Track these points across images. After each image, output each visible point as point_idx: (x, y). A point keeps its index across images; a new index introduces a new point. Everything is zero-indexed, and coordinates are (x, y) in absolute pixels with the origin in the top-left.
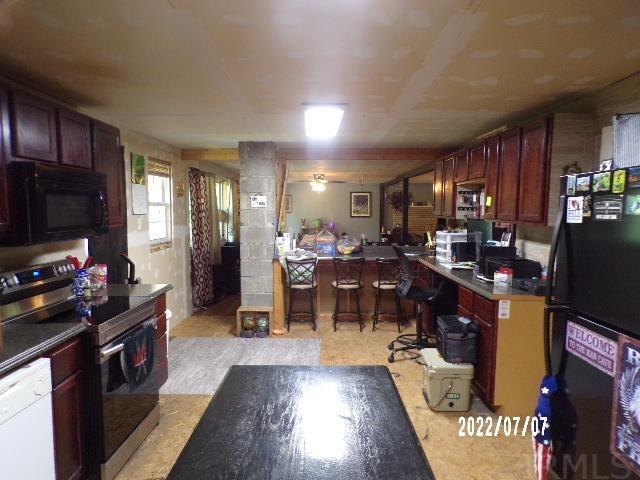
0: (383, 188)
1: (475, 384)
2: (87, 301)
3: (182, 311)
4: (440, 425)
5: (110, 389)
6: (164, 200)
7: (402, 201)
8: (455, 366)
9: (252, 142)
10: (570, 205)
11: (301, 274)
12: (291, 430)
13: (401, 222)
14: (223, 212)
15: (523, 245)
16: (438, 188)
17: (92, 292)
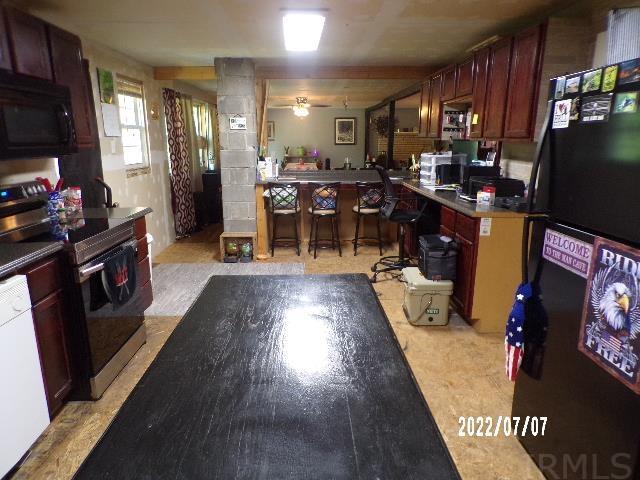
0: (368, 113)
1: (454, 301)
2: (63, 224)
3: (164, 239)
4: (419, 338)
5: (94, 308)
6: (138, 123)
7: (387, 126)
8: (436, 283)
9: (229, 59)
10: (557, 109)
11: (284, 199)
12: (270, 328)
13: (386, 149)
14: (203, 138)
15: (507, 166)
16: (424, 112)
17: (67, 215)
